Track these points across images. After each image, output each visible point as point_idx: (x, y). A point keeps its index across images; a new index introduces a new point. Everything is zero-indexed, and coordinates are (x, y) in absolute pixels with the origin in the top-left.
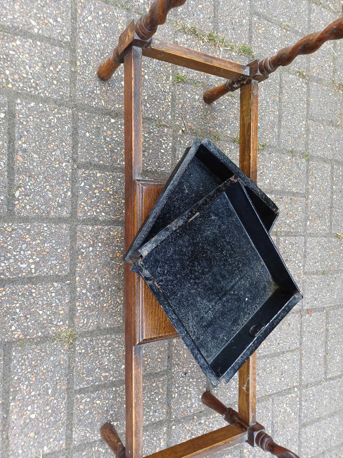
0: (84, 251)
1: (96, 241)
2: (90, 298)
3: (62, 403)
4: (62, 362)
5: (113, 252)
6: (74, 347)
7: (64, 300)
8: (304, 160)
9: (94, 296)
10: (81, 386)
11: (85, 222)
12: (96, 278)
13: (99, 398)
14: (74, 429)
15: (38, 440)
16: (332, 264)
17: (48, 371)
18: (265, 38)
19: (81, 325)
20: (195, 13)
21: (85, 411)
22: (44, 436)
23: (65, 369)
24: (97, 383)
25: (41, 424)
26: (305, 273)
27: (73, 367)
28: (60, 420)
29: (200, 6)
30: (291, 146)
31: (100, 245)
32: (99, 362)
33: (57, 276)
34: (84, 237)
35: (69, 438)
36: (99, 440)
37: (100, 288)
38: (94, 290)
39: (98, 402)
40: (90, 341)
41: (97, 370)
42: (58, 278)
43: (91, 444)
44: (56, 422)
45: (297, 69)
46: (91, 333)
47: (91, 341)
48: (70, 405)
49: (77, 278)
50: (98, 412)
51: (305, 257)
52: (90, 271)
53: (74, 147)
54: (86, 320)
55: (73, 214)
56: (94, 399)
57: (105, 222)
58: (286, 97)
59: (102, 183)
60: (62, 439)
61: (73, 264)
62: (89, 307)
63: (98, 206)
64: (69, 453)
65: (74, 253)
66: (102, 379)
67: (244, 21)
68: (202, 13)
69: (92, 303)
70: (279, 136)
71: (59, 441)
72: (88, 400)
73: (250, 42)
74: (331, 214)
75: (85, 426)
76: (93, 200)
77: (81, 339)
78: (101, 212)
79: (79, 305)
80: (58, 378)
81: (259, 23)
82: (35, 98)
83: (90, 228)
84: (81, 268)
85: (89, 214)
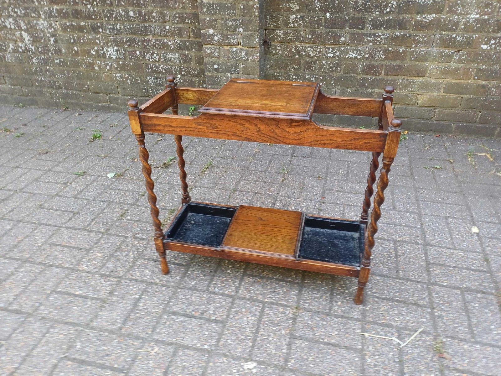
0: (252, 295)
1: (249, 289)
3: (334, 319)
4: (310, 315)
5: (257, 283)
6: (304, 308)
7: (276, 308)
8: (236, 192)
9: (278, 295)
10: (327, 309)
11: (237, 292)
12: (269, 292)
13: (337, 302)
14: (351, 317)
15: (351, 334)
16: (298, 185)
17: (313, 322)
19: (292, 303)
22: (350, 330)
23: (314, 314)
24: (328, 302)
25: (342, 330)
26: (299, 198)
27: (315, 310)
28: (343, 322)
31: (251, 288)
32: (317, 298)
33: (262, 309)
34: (245, 294)
35: (356, 320)
36: (363, 306)
37: (275, 292)
38: (275, 294)
39: (340, 303)
41: (321, 300)
42: (263, 308)
43: (364, 311)
44: (344, 324)
46: (299, 299)
47: (303, 300)
48: (336, 316)
49: (266, 300)
50: (346, 304)
51: (289, 197)
52: (264, 294)
53: (197, 290)
54: (290, 300)
55: (231, 296)
56: (337, 304)
57: (240, 284)
59: (219, 282)
60: (355, 323)
61: (258, 301)
62: (284, 298)
63: (231, 285)
64: (365, 321)
65: (252, 299)
66: (327, 299)
69: (282, 296)
72: (336, 307)
73: (168, 210)
74: (269, 183)
75: (352, 311)
76: (227, 287)
77: (300, 304)
78: (234, 285)
79: (281, 302)
80: (319, 318)
82: (169, 302)
83: (241, 290)
84: (261, 298)
85: (233, 290)
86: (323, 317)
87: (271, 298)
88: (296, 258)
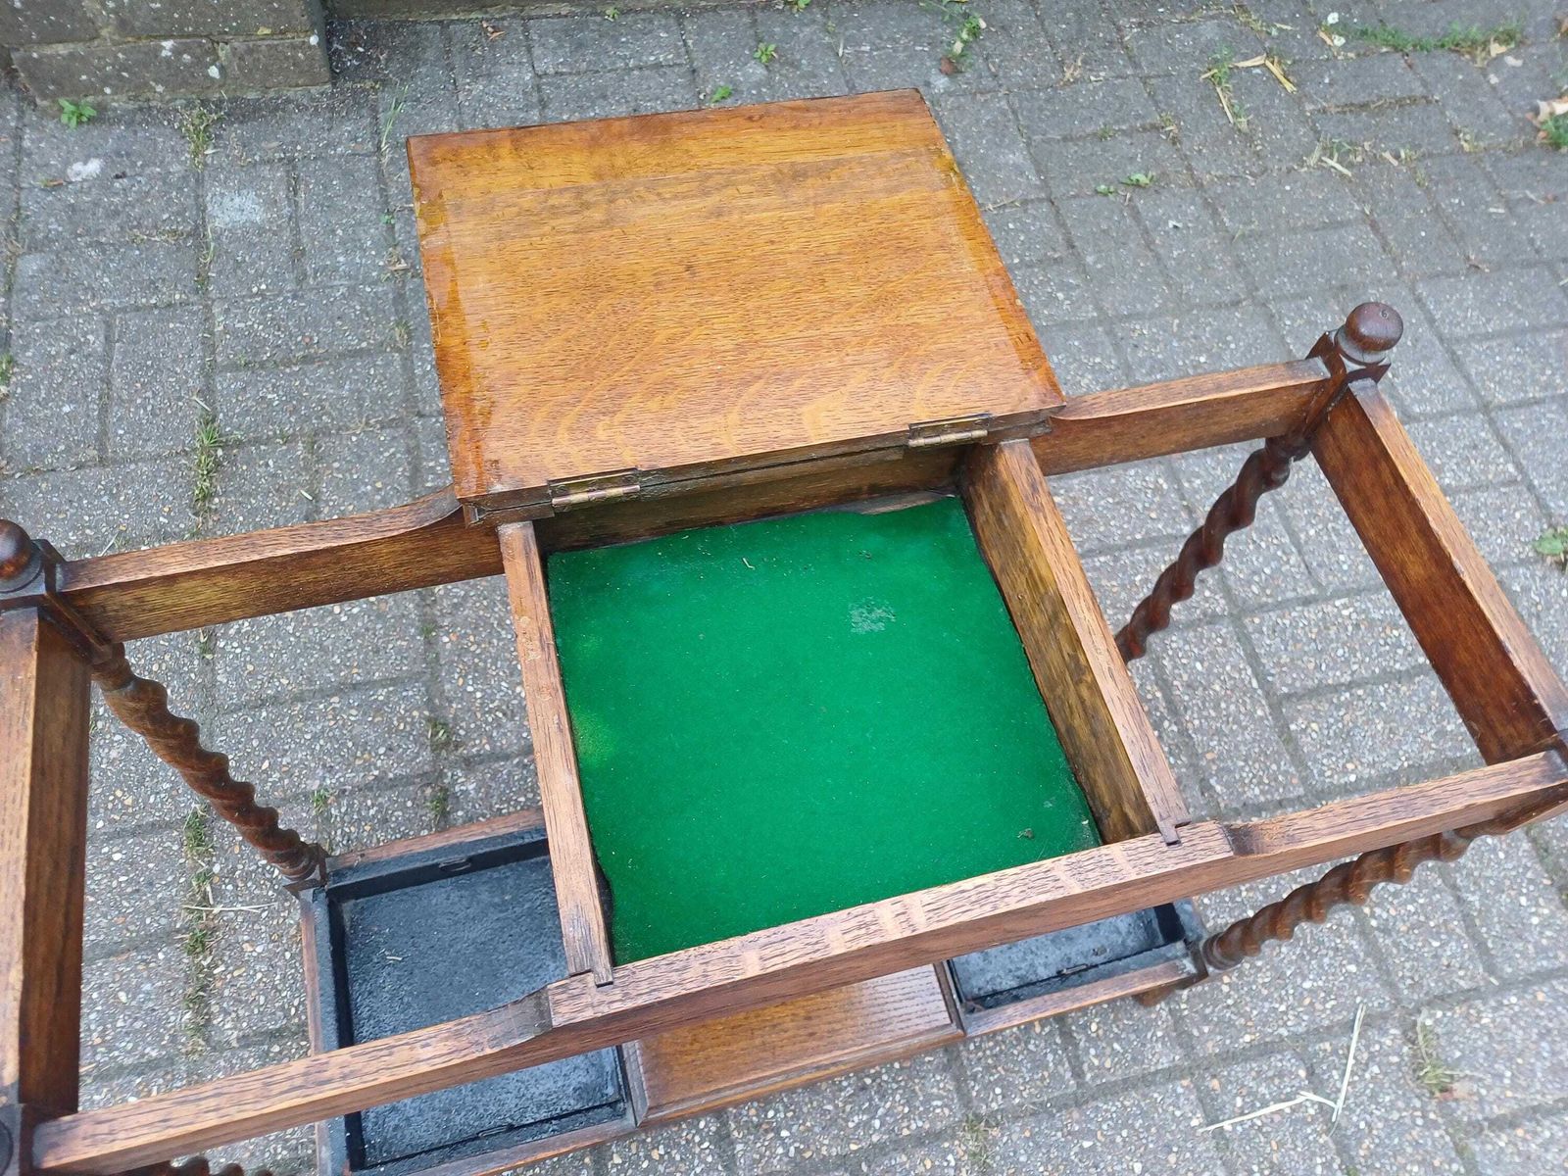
0: (792, 1149)
1: (764, 1126)
2: (888, 1105)
3: (1107, 1111)
4: (1027, 1134)
6: (993, 1114)
7: (902, 1164)
9: (883, 1097)
10: (1068, 1075)
12: (845, 1103)
13: (1086, 1027)
14: (1153, 1069)
15: (1181, 1143)
17: (1049, 1159)
18: (141, 782)
19: (946, 1111)
20: (145, 1007)
21: (1114, 1053)
22: (1172, 1132)
23: (1040, 1123)
24: (1058, 1040)
25: (1151, 1146)
27: (1034, 1104)
28: (1138, 1106)
29: (123, 997)
30: (413, 637)
31: (771, 1114)
32: (1015, 1047)
34: (762, 1156)
35: (1172, 1074)
36: (1168, 1004)
37: (864, 1088)
38: (871, 1100)
39: (1094, 1027)
40: (975, 1080)
41: (1031, 1047)
43: (1178, 1019)
44: (1144, 1114)
45: (196, 662)
46: (960, 1081)
47: (974, 1077)
48: (1109, 1091)
49: (853, 1147)
50: (1114, 1021)
52: (833, 1121)
54: (935, 1103)
56: (1089, 1039)
58: (285, 681)
59: (634, 1146)
60: (1174, 1091)
62: (908, 1103)
63: (688, 1141)
64: (1198, 1067)
66: (1047, 1029)
67: (117, 857)
68: (138, 986)
69: (898, 1097)
70: (394, 682)
71: (1178, 1096)
72: (1092, 1051)
73: (169, 826)
75: (1144, 1045)
76: (678, 1158)
77: (975, 1103)
78: (699, 1131)
79: (908, 1127)
80: (1059, 1134)
81: (106, 809)
83: (739, 1147)
84: (830, 1146)
85: (710, 1159)
86: (1073, 1119)
87: (867, 1125)
88: (961, 1026)
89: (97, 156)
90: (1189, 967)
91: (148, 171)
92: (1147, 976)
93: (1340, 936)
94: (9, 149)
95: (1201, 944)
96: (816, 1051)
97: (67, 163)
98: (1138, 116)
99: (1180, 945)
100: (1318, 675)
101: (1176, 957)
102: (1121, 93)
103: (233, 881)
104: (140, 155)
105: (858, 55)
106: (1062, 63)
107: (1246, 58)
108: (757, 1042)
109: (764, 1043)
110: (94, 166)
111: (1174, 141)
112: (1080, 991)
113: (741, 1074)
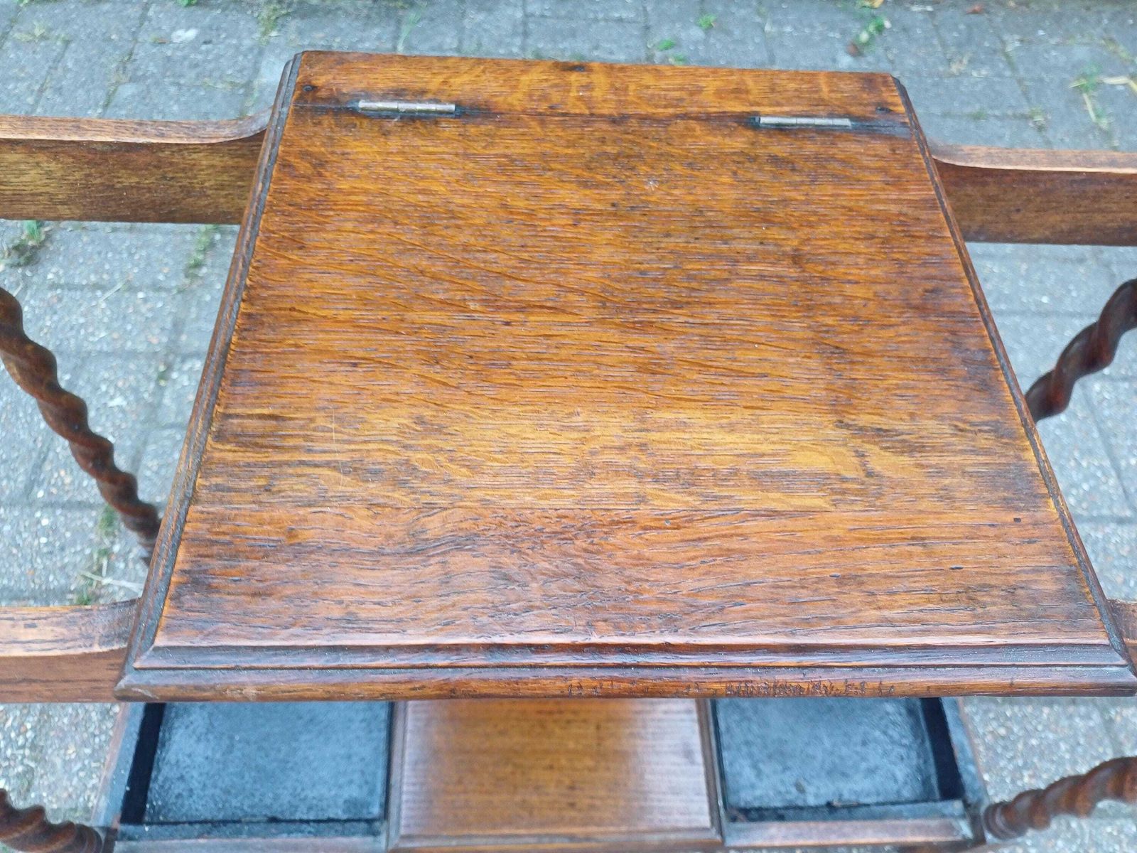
67: (45, 522)
81: (49, 483)
88: (720, 832)
89: (196, 27)
90: (965, 830)
91: (228, 41)
92: (920, 829)
93: (1120, 843)
94: (138, 15)
95: (983, 809)
96: (572, 822)
97: (173, 29)
98: (1011, 106)
99: (957, 806)
100: (1125, 589)
101: (952, 816)
102: (998, 88)
103: (126, 561)
104: (225, 31)
105: (781, 34)
106: (950, 61)
107: (1112, 76)
108: (518, 798)
109: (524, 801)
110: (192, 34)
111: (1040, 129)
112: (848, 827)
113: (494, 827)
